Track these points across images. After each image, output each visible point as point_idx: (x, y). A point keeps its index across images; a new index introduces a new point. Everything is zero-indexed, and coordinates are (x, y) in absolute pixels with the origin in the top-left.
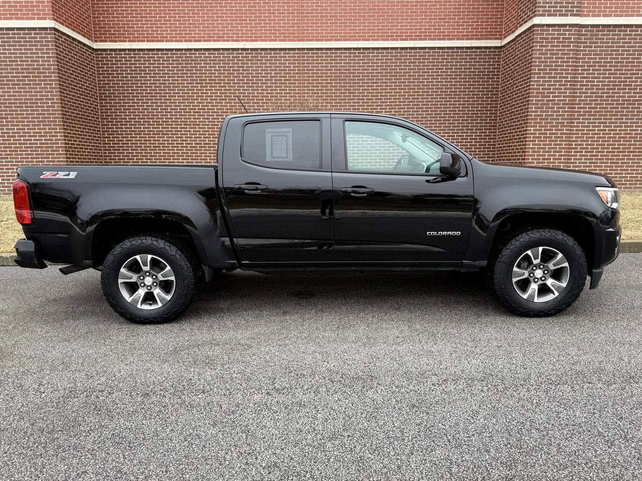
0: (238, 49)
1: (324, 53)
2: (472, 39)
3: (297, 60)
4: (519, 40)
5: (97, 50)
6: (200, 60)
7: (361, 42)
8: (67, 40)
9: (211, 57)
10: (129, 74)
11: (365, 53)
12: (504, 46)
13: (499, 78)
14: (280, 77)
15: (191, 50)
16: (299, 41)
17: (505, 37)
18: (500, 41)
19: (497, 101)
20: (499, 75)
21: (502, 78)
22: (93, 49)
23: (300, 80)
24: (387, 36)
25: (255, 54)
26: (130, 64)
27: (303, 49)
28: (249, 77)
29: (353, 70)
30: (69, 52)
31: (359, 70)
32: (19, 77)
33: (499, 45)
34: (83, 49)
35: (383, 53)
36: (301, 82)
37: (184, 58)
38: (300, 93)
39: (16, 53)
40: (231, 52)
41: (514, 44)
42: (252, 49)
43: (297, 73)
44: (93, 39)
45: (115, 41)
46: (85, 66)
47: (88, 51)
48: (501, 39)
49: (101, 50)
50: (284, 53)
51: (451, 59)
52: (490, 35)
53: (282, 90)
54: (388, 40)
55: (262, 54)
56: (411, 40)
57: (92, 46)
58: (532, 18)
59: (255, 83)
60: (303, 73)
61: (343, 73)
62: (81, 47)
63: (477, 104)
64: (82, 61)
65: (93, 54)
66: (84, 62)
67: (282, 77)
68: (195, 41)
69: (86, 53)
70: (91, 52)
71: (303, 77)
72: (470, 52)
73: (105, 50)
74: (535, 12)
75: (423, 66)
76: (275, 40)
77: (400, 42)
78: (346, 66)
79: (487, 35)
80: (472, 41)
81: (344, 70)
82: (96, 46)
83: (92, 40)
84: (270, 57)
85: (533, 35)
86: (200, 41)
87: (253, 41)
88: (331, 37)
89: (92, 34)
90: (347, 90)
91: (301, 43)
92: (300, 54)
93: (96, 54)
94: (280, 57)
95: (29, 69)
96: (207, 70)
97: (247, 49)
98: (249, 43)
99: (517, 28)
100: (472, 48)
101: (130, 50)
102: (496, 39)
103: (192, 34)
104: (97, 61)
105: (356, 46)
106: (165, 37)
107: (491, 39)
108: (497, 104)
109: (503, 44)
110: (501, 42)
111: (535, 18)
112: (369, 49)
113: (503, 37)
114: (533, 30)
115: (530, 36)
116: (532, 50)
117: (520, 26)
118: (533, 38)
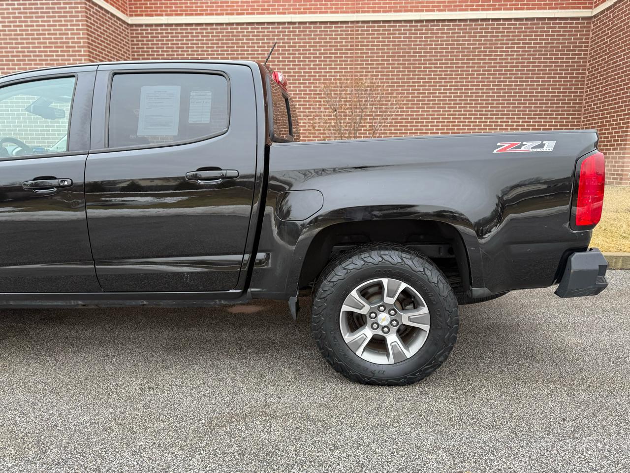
0: (284, 23)
1: (381, 27)
2: (556, 8)
3: (350, 34)
4: (619, 7)
5: (132, 25)
6: (243, 36)
7: (425, 13)
8: (99, 12)
9: (254, 32)
10: (166, 51)
11: (428, 26)
12: (595, 16)
13: (587, 54)
14: (330, 53)
15: (232, 24)
16: (353, 12)
17: (596, 6)
18: (591, 10)
19: (584, 81)
20: (587, 50)
21: (590, 54)
22: (128, 24)
23: (352, 57)
24: (455, 6)
25: (303, 28)
26: (167, 40)
27: (358, 22)
28: (295, 54)
29: (414, 45)
30: (100, 24)
31: (421, 45)
32: (46, 52)
33: (589, 15)
34: (117, 23)
35: (449, 25)
36: (354, 59)
37: (225, 34)
38: (352, 72)
39: (44, 26)
40: (276, 26)
41: (610, 13)
42: (300, 23)
43: (349, 50)
44: (128, 13)
45: (151, 15)
46: (118, 42)
47: (122, 26)
48: (591, 8)
49: (137, 25)
50: (335, 27)
51: (529, 32)
52: (578, 3)
53: (332, 68)
54: (456, 10)
55: (310, 28)
56: (482, 10)
57: (127, 21)
59: (302, 61)
60: (356, 49)
61: (402, 49)
62: (114, 21)
63: (559, 85)
64: (115, 36)
65: (128, 29)
66: (118, 38)
67: (333, 53)
68: (238, 14)
69: (120, 28)
70: (125, 27)
71: (356, 53)
72: (553, 24)
73: (141, 25)
75: (496, 40)
76: (326, 12)
77: (469, 12)
78: (406, 41)
79: (574, 4)
80: (556, 11)
81: (404, 45)
82: (131, 20)
83: (127, 15)
84: (320, 31)
86: (242, 14)
87: (302, 13)
88: (389, 7)
89: (127, 7)
90: (406, 68)
91: (356, 14)
92: (353, 27)
93: (131, 30)
94: (330, 31)
95: (56, 43)
96: (250, 47)
97: (294, 23)
98: (297, 16)
100: (555, 19)
101: (167, 25)
102: (584, 8)
103: (234, 6)
104: (132, 37)
105: (418, 18)
106: (204, 10)
107: (579, 8)
108: (583, 85)
109: (594, 14)
110: (592, 12)
112: (433, 21)
113: (594, 5)
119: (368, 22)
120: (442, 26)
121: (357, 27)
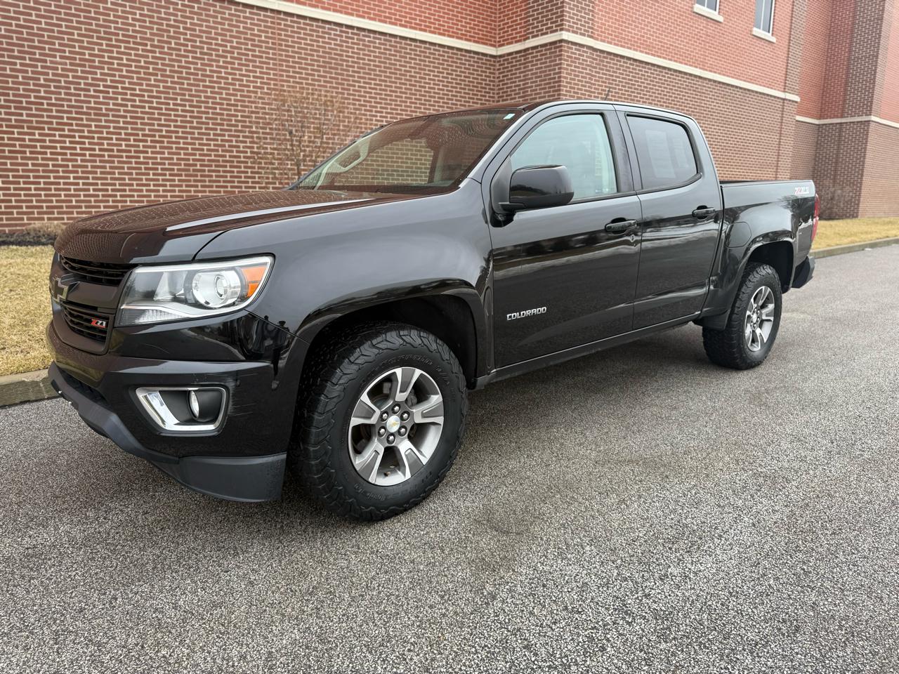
1: (307, 24)
2: (470, 41)
3: (270, 27)
4: (533, 53)
11: (358, 35)
12: (501, 56)
13: (494, 94)
14: (245, 49)
17: (500, 46)
18: (495, 49)
23: (275, 59)
24: (385, 17)
27: (279, 12)
28: (195, 41)
33: (495, 54)
35: (381, 39)
36: (278, 62)
38: (276, 80)
41: (520, 56)
43: (271, 48)
48: (495, 46)
50: (251, 13)
51: (451, 62)
52: (487, 40)
54: (386, 22)
56: (410, 27)
58: (556, 31)
60: (279, 50)
61: (333, 59)
67: (249, 50)
72: (469, 57)
74: (562, 25)
77: (398, 27)
78: (337, 50)
79: (483, 39)
81: (335, 54)
85: (561, 51)
91: (278, 2)
92: (273, 18)
96: (119, 17)
99: (528, 38)
100: (470, 52)
105: (348, 23)
107: (487, 44)
109: (499, 53)
110: (495, 51)
111: (563, 32)
112: (364, 30)
113: (497, 44)
114: (561, 46)
115: (556, 52)
116: (560, 68)
117: (533, 37)
118: (561, 55)
119: (292, 15)
120: (374, 38)
121: (279, 19)
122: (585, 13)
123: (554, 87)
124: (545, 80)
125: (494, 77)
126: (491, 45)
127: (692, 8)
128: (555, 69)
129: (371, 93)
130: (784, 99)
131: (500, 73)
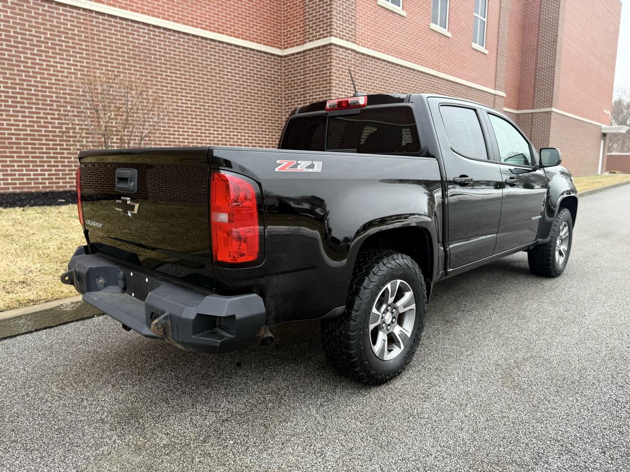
1: (118, 23)
2: (261, 43)
3: (82, 23)
4: (309, 54)
7: (161, 20)
11: (165, 34)
12: (285, 56)
17: (285, 48)
18: (280, 50)
23: (88, 50)
24: (188, 21)
27: (91, 11)
28: (9, 32)
31: (161, 52)
35: (184, 38)
36: (90, 53)
38: (89, 67)
41: (300, 56)
43: (83, 41)
51: (245, 59)
52: (274, 43)
56: (210, 30)
58: (327, 36)
59: (20, 43)
60: (92, 42)
61: (142, 52)
67: (63, 41)
72: (259, 56)
74: (331, 32)
78: (145, 45)
79: (271, 42)
85: (331, 52)
90: (148, 73)
91: (88, 2)
92: (86, 15)
99: (306, 42)
100: (261, 52)
105: (155, 24)
107: (274, 47)
109: (284, 54)
110: (281, 52)
111: (332, 38)
112: (169, 30)
113: (283, 47)
114: (331, 48)
115: (327, 53)
116: (330, 66)
117: (310, 41)
118: (331, 55)
119: (103, 14)
120: (179, 37)
121: (90, 16)
122: (349, 24)
123: (327, 80)
124: (320, 75)
125: (281, 73)
126: (278, 48)
127: (429, 26)
128: (327, 67)
129: (177, 81)
130: (495, 95)
131: (285, 70)
